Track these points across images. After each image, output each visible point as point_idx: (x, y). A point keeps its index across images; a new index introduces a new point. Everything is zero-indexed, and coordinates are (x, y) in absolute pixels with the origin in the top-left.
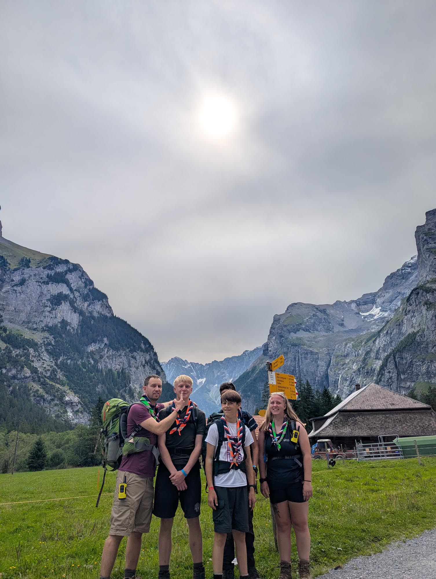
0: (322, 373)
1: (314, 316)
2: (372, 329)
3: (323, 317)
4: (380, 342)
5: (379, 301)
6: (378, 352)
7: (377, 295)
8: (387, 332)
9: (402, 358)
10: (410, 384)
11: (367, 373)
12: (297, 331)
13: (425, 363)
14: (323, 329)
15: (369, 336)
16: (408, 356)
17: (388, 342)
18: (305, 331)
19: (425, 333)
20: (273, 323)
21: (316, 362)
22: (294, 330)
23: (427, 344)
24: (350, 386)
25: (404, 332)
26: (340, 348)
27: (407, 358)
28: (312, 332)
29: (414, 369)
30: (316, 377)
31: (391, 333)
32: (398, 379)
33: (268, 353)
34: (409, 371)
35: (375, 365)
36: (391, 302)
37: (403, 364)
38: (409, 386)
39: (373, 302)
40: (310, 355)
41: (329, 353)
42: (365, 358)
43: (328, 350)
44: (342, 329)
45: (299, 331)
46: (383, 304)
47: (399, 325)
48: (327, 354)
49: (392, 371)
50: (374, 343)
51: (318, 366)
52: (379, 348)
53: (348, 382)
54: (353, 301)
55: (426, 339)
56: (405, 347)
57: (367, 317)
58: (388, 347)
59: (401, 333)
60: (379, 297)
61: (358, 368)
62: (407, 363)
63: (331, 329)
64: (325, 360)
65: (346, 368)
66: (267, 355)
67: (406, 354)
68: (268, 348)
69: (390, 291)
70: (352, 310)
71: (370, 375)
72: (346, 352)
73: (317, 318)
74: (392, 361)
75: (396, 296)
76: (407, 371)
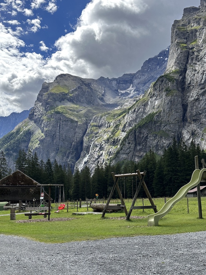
0: (78, 139)
1: (79, 89)
2: (125, 106)
3: (87, 90)
4: (128, 118)
5: (136, 81)
6: (125, 126)
7: (135, 77)
8: (135, 110)
9: (141, 133)
10: (143, 154)
11: (114, 142)
12: (62, 100)
13: (156, 138)
14: (85, 100)
15: (121, 112)
16: (145, 131)
17: (134, 118)
18: (69, 101)
19: (161, 114)
20: (42, 90)
21: (75, 129)
22: (60, 99)
23: (161, 124)
24: (99, 152)
25: (147, 112)
26: (96, 119)
27: (144, 133)
28: (75, 102)
29: (148, 142)
30: (72, 142)
31: (137, 112)
32: (134, 150)
33: (34, 117)
34: (144, 144)
35: (121, 136)
36: (145, 84)
37: (140, 138)
38: (142, 155)
39: (131, 82)
40: (70, 123)
41: (87, 123)
42: (114, 129)
43: (86, 120)
44: (101, 103)
45: (64, 100)
46: (138, 85)
47: (145, 105)
48: (85, 123)
49: (131, 142)
50: (123, 118)
51: (75, 133)
52: (127, 122)
53: (98, 149)
54: (114, 79)
55: (161, 119)
56: (144, 124)
57: (124, 95)
58: (133, 122)
59: (144, 112)
60: (136, 78)
61: (108, 138)
62: (144, 136)
63: (91, 102)
64: (82, 128)
65: (98, 136)
66: (32, 119)
67: (144, 130)
68: (34, 112)
69: (146, 74)
70: (113, 87)
71: (116, 144)
72: (100, 123)
73: (81, 90)
74: (133, 135)
75: (149, 79)
76: (142, 143)
